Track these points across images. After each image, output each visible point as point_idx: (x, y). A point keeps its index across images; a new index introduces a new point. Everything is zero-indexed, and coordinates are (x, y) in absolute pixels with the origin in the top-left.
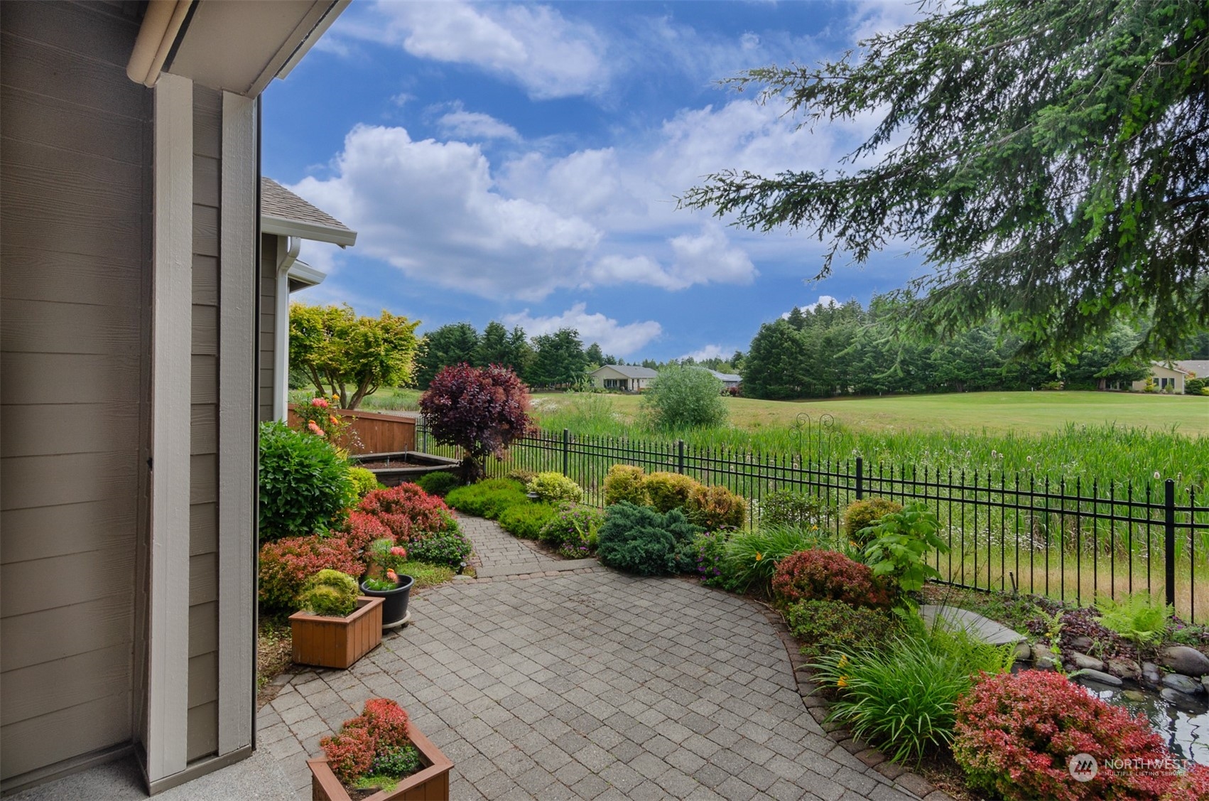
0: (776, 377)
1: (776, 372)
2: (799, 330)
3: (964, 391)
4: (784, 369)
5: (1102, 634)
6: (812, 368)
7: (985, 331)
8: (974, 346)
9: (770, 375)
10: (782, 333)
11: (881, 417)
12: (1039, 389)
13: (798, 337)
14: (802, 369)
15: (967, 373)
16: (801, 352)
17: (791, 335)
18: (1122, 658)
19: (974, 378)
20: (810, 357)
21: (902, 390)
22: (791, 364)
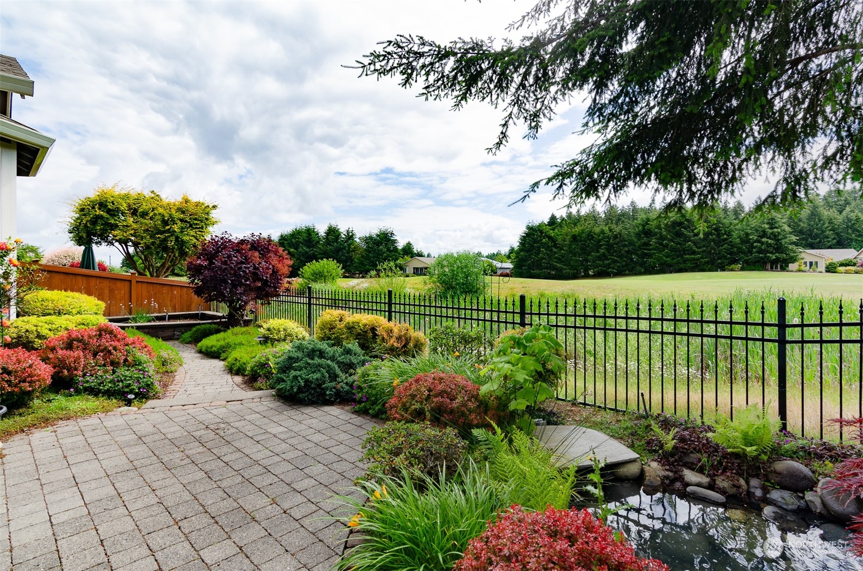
0: (538, 265)
1: (537, 261)
2: (553, 230)
3: (671, 272)
4: (543, 259)
5: (712, 449)
6: (563, 257)
7: (685, 229)
8: (678, 240)
9: (533, 262)
10: (541, 232)
11: (604, 288)
12: (724, 270)
13: (553, 235)
14: (556, 258)
15: (673, 259)
16: (555, 246)
17: (547, 234)
18: (728, 474)
19: (678, 263)
20: (562, 249)
21: (627, 272)
22: (548, 255)
